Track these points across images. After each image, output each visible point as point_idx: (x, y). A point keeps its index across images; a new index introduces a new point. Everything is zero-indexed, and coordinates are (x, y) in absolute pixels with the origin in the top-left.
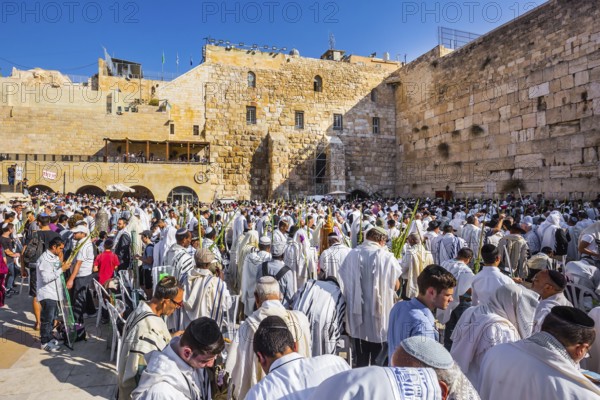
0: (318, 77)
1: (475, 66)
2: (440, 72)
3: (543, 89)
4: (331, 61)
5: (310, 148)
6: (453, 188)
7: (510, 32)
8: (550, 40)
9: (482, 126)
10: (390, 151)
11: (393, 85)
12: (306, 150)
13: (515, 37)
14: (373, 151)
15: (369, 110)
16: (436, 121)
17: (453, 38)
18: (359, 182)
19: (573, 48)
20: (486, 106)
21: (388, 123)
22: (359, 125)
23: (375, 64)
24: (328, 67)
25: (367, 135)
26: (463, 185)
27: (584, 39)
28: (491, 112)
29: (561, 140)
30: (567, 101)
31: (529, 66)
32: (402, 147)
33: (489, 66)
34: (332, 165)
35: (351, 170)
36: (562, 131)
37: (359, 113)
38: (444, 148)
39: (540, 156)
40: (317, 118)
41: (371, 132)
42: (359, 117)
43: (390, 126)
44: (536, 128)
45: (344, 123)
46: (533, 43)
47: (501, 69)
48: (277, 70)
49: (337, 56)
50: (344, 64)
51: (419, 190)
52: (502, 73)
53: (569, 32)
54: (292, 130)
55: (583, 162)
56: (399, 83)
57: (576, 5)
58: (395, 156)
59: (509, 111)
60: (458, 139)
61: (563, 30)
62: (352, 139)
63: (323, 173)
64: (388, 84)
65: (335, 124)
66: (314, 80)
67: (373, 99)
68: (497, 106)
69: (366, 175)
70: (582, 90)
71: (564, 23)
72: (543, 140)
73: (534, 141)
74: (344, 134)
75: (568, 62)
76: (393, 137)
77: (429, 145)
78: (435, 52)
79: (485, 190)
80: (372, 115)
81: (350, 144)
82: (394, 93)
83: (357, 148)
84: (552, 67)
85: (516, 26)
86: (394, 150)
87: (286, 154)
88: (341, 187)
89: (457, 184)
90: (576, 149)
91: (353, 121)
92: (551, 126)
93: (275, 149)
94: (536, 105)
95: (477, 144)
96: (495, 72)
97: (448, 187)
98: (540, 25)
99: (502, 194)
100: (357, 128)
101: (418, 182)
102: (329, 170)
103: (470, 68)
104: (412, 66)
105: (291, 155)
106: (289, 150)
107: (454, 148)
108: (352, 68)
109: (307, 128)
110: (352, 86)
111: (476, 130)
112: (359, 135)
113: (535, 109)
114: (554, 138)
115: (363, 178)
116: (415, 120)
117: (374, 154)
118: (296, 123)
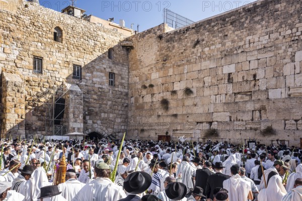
0: (58, 28)
1: (189, 44)
2: (164, 44)
3: (231, 69)
4: (72, 17)
5: (48, 92)
6: (170, 133)
7: (213, 24)
8: (237, 35)
9: (192, 89)
10: (123, 101)
11: (127, 48)
12: (45, 94)
13: (216, 28)
14: (109, 100)
15: (106, 65)
16: (160, 81)
17: (175, 19)
18: (95, 126)
19: (250, 43)
20: (195, 75)
21: (122, 78)
22: (97, 77)
23: (112, 28)
24: (69, 22)
25: (103, 87)
26: (178, 132)
27: (257, 39)
28: (198, 79)
29: (241, 104)
30: (245, 79)
31: (224, 51)
32: (133, 99)
33: (198, 46)
34: (71, 110)
35: (90, 114)
36: (241, 98)
37: (97, 67)
38: (165, 103)
39: (228, 114)
40: (57, 66)
41: (107, 85)
42: (97, 70)
43: (123, 81)
44: (226, 94)
45: (83, 74)
46: (227, 35)
47: (207, 49)
48: (14, 13)
49: (78, 13)
50: (84, 22)
51: (146, 134)
52: (207, 53)
53: (248, 32)
54: (30, 74)
55: (252, 120)
56: (132, 47)
57: (253, 15)
58: (127, 106)
59: (210, 81)
60: (175, 97)
61: (245, 30)
62: (90, 88)
63: (62, 116)
64: (123, 47)
65: (74, 73)
66: (53, 30)
67: (110, 57)
68: (202, 76)
69: (102, 120)
70: (253, 72)
71: (245, 25)
72: (230, 103)
73: (225, 103)
74: (83, 83)
75: (247, 52)
76: (126, 91)
77: (154, 100)
78: (161, 27)
79: (193, 136)
80: (109, 70)
81: (88, 92)
82: (128, 54)
83: (95, 97)
84: (237, 54)
85: (217, 20)
86: (127, 102)
87: (23, 95)
88: (79, 129)
89: (174, 130)
90: (249, 111)
91: (92, 73)
92: (235, 94)
93: (9, 89)
94: (227, 78)
95: (189, 102)
96: (202, 51)
97: (167, 133)
98: (232, 24)
99: (204, 139)
100: (94, 79)
101: (145, 128)
102: (68, 113)
103: (186, 45)
104: (143, 35)
105: (28, 97)
106: (25, 93)
107: (172, 104)
108: (92, 27)
109: (46, 74)
110: (92, 43)
111: (188, 91)
112: (97, 86)
113: (226, 81)
114: (237, 103)
115: (99, 122)
116: (144, 79)
117: (109, 103)
118: (35, 68)
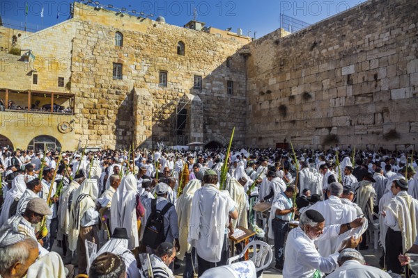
0: (181, 43)
1: (306, 47)
2: (281, 49)
3: (351, 70)
4: (193, 30)
5: (172, 104)
6: (289, 141)
7: (330, 25)
8: (355, 35)
9: (310, 94)
10: (241, 109)
11: (244, 55)
12: (169, 105)
13: (333, 29)
14: (227, 109)
15: (224, 74)
16: (277, 87)
17: (291, 24)
18: (215, 135)
19: (369, 42)
20: (313, 78)
21: (240, 86)
22: (216, 86)
23: (230, 37)
24: (191, 35)
25: (223, 95)
26: (296, 139)
27: (377, 37)
28: (317, 83)
29: (362, 107)
30: (365, 80)
31: (342, 52)
32: (251, 107)
33: (315, 48)
34: (192, 120)
35: (209, 124)
36: (362, 100)
37: (216, 77)
38: (283, 109)
39: (348, 118)
40: (180, 78)
41: (226, 93)
42: (216, 80)
43: (241, 89)
44: (346, 97)
45: (203, 84)
46: (345, 35)
47: (324, 51)
48: (144, 33)
49: (199, 26)
50: (204, 34)
51: (264, 142)
52: (325, 55)
53: (367, 30)
54: (156, 87)
55: (374, 123)
56: (249, 55)
57: (372, 12)
58: (245, 114)
59: (328, 83)
60: (293, 103)
61: (363, 29)
62: (209, 97)
63: (184, 127)
64: (241, 54)
65: (195, 85)
66: (177, 45)
67: (228, 66)
68: (320, 79)
69: (221, 128)
70: (373, 73)
71: (364, 23)
72: (351, 106)
73: (345, 107)
74: (203, 93)
75: (366, 52)
76: (244, 98)
77: (272, 106)
78: (277, 32)
79: (312, 142)
80: (227, 79)
81: (208, 102)
82: (245, 62)
83: (214, 106)
84: (356, 54)
85: (334, 21)
86: (244, 109)
87: (150, 108)
88: (199, 138)
89: (292, 137)
90: (370, 114)
91: (211, 82)
92: (355, 96)
93: (139, 103)
94: (346, 80)
95: (307, 107)
96: (320, 53)
97: (285, 140)
98: (349, 23)
99: (323, 145)
100: (214, 89)
101: (263, 136)
102: (189, 123)
103: (303, 48)
104: (260, 41)
105: (155, 109)
106: (152, 104)
107: (290, 109)
108: (211, 38)
109: (170, 86)
110: (211, 53)
111: (306, 96)
112: (216, 95)
113: (346, 84)
114: (357, 105)
115: (218, 131)
116: (261, 85)
117: (228, 111)
118: (160, 81)
